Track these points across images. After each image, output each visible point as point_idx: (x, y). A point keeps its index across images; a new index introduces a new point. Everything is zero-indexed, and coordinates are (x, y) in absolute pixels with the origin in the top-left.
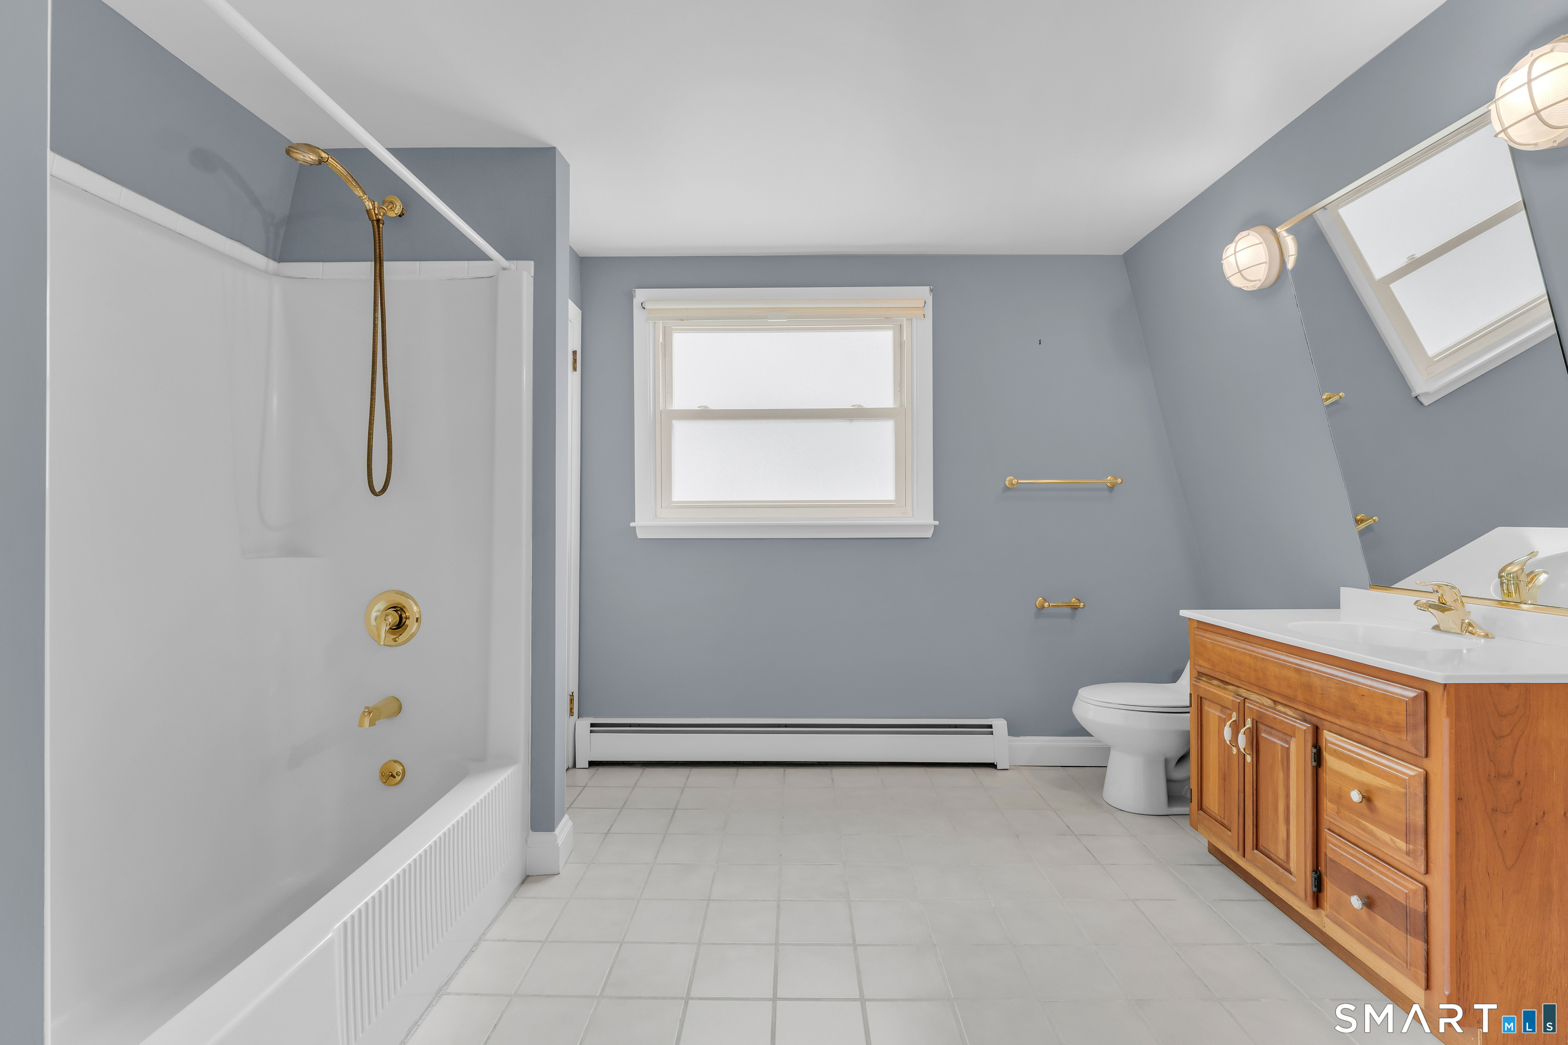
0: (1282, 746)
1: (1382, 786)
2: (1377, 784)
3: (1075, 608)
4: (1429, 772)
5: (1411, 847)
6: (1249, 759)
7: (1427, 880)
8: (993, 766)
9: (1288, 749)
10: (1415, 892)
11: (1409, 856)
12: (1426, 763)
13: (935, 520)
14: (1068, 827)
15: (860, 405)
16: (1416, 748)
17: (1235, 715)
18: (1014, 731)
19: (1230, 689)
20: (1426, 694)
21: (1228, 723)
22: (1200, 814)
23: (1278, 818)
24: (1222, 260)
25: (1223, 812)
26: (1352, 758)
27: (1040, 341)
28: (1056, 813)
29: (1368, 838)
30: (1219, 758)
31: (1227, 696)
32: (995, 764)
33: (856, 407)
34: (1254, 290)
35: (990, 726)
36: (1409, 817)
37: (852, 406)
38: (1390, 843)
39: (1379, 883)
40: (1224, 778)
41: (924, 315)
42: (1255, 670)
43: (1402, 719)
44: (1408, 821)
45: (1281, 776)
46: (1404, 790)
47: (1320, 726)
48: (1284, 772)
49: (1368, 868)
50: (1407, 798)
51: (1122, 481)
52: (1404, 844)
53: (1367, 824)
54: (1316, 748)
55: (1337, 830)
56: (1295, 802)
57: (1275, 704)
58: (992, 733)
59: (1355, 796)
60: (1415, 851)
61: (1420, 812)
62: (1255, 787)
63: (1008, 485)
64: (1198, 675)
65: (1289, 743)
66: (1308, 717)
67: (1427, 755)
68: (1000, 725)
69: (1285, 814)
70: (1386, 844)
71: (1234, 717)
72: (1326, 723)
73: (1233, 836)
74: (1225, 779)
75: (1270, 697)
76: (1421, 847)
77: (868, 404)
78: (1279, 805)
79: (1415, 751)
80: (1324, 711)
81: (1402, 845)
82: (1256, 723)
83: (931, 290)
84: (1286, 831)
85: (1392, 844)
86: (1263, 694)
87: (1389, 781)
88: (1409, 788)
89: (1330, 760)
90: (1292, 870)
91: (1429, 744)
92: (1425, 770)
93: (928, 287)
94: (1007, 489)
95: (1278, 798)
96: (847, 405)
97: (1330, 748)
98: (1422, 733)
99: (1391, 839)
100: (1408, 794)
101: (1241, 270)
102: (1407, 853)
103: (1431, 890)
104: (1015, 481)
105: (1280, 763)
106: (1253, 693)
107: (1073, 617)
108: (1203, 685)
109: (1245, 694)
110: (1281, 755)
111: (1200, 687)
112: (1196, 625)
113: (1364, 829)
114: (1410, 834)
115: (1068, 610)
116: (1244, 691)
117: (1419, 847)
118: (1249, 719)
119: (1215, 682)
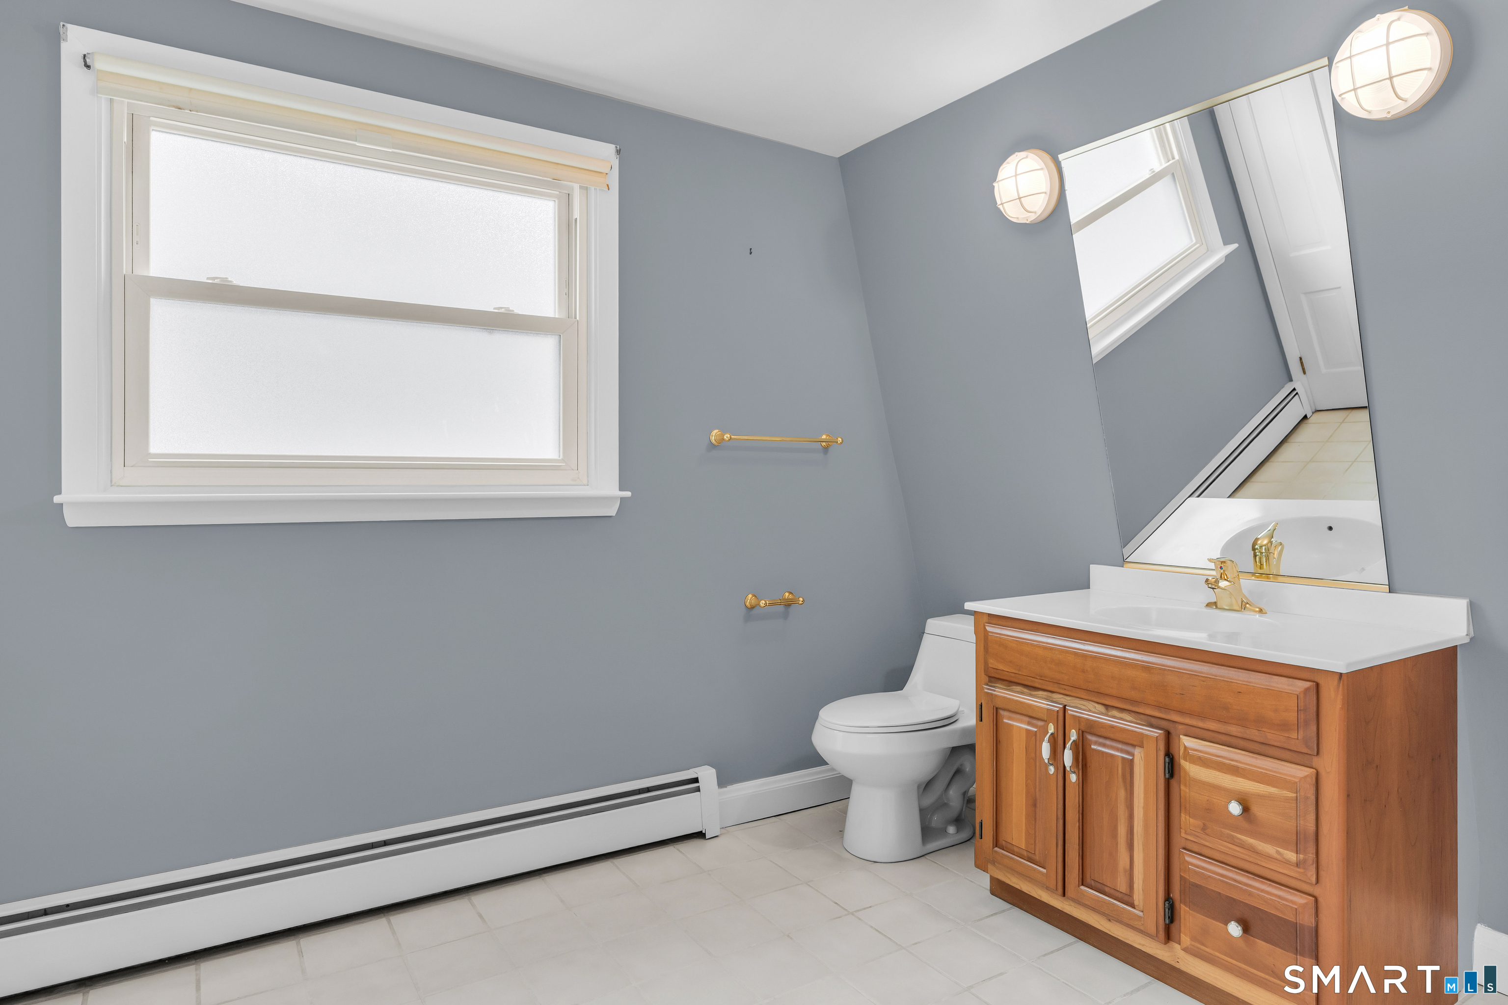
0: (1123, 758)
1: (1265, 793)
2: (1258, 792)
3: (788, 604)
4: (1319, 770)
5: (1301, 856)
6: (1073, 778)
7: (1317, 891)
8: (700, 835)
9: (1132, 761)
10: (1304, 906)
11: (1299, 868)
12: (1316, 761)
13: (621, 489)
14: (836, 903)
15: (507, 309)
16: (1307, 747)
17: (1053, 727)
18: (723, 781)
19: (1040, 696)
20: (1318, 685)
21: (1047, 738)
22: (996, 852)
23: (1117, 844)
24: (995, 180)
25: (1033, 846)
26: (1224, 764)
27: (751, 249)
28: (809, 885)
29: (1242, 853)
30: (1026, 781)
31: (1039, 702)
32: (704, 832)
33: (502, 311)
34: (1026, 224)
35: (696, 780)
36: (1300, 824)
37: (494, 309)
38: (1276, 856)
39: (1261, 902)
40: (1033, 804)
41: (608, 185)
42: (1083, 671)
43: (1292, 717)
44: (1298, 828)
45: (1122, 794)
46: (1294, 795)
47: (1172, 731)
48: (1126, 789)
49: (1245, 887)
50: (1298, 802)
51: (843, 441)
52: (1295, 855)
53: (1243, 837)
54: (1169, 757)
55: (1195, 848)
56: (1141, 823)
57: (1107, 709)
58: (698, 789)
59: (1235, 808)
60: (1305, 861)
61: (1312, 817)
62: (1081, 812)
63: (713, 441)
64: (990, 681)
65: (1133, 755)
66: (1153, 721)
67: (1318, 753)
68: (707, 775)
69: (1127, 837)
70: (1269, 857)
71: (1051, 729)
72: (1180, 727)
73: (1048, 872)
74: (1035, 805)
75: (1098, 700)
76: (1312, 856)
77: (520, 308)
78: (1119, 828)
79: (1305, 750)
80: (1181, 712)
81: (1291, 856)
82: (1082, 734)
83: (618, 152)
84: (1129, 860)
85: (1278, 857)
86: (1090, 698)
87: (1274, 786)
88: (1299, 791)
89: (1190, 769)
90: (1136, 903)
91: (1320, 740)
92: (1316, 770)
93: (614, 146)
94: (712, 447)
95: (1117, 820)
96: (488, 306)
97: (1193, 756)
98: (1314, 728)
99: (1278, 852)
100: (1298, 798)
101: (1021, 196)
102: (1297, 865)
103: (1320, 900)
104: (727, 436)
105: (1120, 779)
106: (1074, 698)
107: (786, 616)
108: (1001, 692)
109: (1062, 700)
110: (1122, 768)
111: (996, 696)
112: (986, 619)
113: (1242, 845)
114: (1300, 844)
115: (781, 608)
116: (1061, 696)
117: (1311, 855)
118: (1073, 730)
119: (1019, 688)
